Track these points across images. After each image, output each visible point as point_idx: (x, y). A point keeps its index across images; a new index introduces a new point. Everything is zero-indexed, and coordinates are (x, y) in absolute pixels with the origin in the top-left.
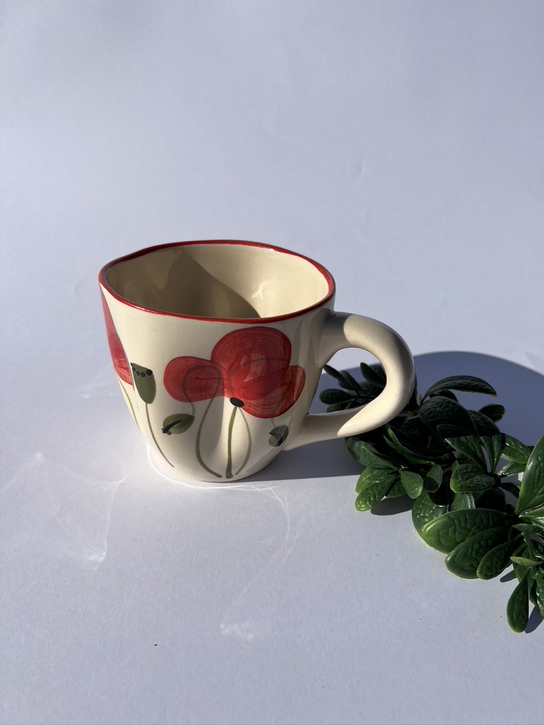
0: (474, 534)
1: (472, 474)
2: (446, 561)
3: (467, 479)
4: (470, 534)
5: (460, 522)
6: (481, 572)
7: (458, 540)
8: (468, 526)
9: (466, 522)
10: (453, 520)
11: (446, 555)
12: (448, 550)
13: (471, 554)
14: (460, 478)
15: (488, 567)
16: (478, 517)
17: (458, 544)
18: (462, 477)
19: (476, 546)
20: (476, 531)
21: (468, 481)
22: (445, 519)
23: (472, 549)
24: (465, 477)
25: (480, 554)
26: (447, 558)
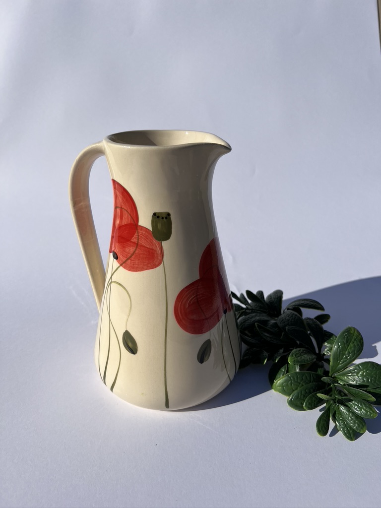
0: (303, 385)
1: (302, 354)
2: (287, 401)
3: (298, 357)
4: (300, 385)
5: (294, 379)
6: (306, 406)
7: (294, 389)
8: (299, 381)
9: (297, 378)
10: (290, 377)
11: (288, 397)
12: (289, 395)
13: (301, 396)
14: (294, 356)
15: (310, 403)
16: (304, 376)
17: (293, 391)
18: (296, 355)
19: (303, 392)
20: (303, 384)
21: (299, 358)
22: (286, 378)
23: (301, 394)
24: (297, 356)
25: (305, 397)
26: (288, 399)
